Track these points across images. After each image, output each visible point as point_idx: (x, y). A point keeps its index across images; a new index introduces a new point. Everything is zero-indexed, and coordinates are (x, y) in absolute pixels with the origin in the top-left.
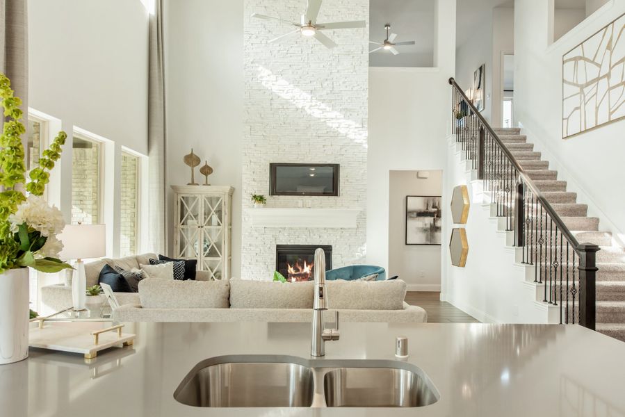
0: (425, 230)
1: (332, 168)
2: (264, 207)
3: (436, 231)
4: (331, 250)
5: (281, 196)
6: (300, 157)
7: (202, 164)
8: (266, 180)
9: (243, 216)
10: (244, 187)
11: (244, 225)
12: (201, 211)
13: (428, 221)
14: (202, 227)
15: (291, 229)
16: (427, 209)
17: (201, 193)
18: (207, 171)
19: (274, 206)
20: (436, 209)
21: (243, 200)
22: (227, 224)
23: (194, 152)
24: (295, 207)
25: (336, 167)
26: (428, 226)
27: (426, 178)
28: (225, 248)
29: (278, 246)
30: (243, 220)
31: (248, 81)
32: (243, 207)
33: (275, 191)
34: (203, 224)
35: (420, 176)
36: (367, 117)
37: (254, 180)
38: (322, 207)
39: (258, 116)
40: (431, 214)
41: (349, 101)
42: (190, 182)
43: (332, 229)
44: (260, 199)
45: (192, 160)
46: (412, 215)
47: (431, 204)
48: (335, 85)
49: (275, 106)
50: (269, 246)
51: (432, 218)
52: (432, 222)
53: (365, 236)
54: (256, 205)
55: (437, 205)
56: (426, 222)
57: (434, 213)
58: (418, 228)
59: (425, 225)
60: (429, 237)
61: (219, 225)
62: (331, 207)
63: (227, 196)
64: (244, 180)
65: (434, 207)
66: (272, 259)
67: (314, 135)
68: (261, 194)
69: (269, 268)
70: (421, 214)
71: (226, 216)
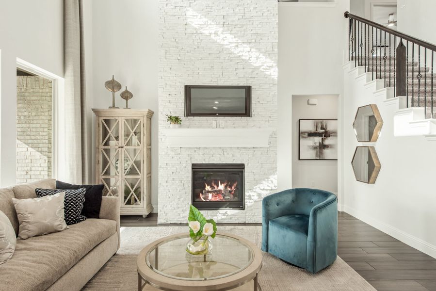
0: (315, 148)
1: (244, 90)
2: (179, 127)
3: (324, 148)
4: (244, 168)
5: (195, 117)
6: (214, 80)
7: (123, 89)
8: (181, 102)
9: (159, 137)
10: (160, 109)
11: (160, 145)
12: (122, 133)
13: (318, 140)
14: (122, 147)
15: (206, 148)
16: (317, 130)
17: (122, 115)
18: (127, 96)
19: (189, 127)
20: (324, 130)
21: (159, 121)
22: (145, 145)
23: (115, 79)
24: (209, 127)
25: (248, 89)
26: (318, 144)
27: (315, 105)
28: (144, 167)
29: (193, 165)
30: (159, 140)
31: (163, 7)
32: (159, 128)
33: (189, 113)
34: (123, 145)
35: (310, 102)
36: (277, 41)
37: (170, 102)
38: (235, 127)
39: (173, 40)
40: (319, 135)
41: (260, 26)
42: (112, 106)
43: (245, 148)
44: (175, 120)
45: (113, 85)
46: (304, 136)
47: (320, 126)
48: (246, 10)
49: (188, 31)
50: (184, 165)
51: (321, 138)
52: (321, 141)
53: (276, 154)
54: (171, 125)
55: (325, 127)
56: (316, 141)
57: (322, 133)
58: (309, 146)
59: (315, 143)
60: (318, 153)
61: (139, 145)
62: (243, 127)
63: (145, 118)
64: (160, 102)
65: (322, 128)
66: (188, 177)
67: (227, 58)
68: (177, 115)
69: (186, 186)
70: (311, 135)
71: (145, 137)
